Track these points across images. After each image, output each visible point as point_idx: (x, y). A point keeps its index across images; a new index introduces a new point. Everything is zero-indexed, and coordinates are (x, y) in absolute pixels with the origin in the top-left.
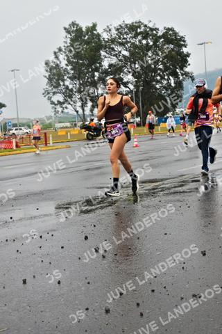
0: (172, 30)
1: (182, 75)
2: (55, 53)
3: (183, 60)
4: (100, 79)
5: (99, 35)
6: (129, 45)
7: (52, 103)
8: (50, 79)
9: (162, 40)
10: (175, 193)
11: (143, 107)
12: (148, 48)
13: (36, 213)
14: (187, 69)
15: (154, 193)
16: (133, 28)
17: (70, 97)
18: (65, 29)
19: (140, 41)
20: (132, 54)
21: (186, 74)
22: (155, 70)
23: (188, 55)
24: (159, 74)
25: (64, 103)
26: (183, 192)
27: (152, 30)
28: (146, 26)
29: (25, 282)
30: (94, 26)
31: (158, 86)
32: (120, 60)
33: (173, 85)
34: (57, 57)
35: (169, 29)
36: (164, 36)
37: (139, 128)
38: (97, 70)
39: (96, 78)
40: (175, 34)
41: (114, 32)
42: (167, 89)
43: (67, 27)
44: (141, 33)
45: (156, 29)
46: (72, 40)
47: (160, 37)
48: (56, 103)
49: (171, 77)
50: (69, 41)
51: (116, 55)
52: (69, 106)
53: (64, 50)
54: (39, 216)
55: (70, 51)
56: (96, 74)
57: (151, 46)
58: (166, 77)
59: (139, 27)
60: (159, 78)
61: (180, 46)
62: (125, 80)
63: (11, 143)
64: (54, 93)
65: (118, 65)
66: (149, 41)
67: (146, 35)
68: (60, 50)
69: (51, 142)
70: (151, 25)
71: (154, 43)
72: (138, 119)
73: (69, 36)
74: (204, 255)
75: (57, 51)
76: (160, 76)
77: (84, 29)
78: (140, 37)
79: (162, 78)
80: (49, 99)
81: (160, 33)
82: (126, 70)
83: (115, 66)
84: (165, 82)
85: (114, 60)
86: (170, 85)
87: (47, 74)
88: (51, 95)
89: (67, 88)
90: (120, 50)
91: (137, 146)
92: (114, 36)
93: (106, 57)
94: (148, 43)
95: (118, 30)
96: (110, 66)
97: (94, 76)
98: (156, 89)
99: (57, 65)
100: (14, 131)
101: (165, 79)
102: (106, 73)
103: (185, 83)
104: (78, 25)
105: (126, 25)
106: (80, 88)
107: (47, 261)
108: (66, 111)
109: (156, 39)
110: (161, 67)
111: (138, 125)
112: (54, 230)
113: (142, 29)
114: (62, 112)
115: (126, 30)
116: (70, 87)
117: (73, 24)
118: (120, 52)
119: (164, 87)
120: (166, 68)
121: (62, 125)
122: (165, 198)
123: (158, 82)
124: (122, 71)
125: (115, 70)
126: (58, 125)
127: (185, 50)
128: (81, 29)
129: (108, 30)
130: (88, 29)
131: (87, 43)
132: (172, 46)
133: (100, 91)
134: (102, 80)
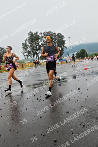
0: (60, 33)
1: (63, 47)
2: (25, 40)
3: (63, 42)
4: (39, 48)
5: (38, 35)
7: (24, 55)
8: (24, 48)
14: (65, 45)
16: (48, 33)
17: (30, 53)
21: (64, 46)
23: (65, 41)
25: (28, 55)
26: (64, 81)
28: (52, 32)
29: (16, 109)
30: (37, 33)
32: (45, 43)
33: (60, 50)
34: (26, 42)
35: (59, 33)
36: (58, 35)
38: (38, 45)
40: (61, 35)
41: (43, 34)
43: (29, 33)
45: (55, 33)
47: (56, 36)
49: (60, 47)
50: (29, 37)
51: (43, 41)
52: (29, 56)
55: (30, 40)
56: (38, 47)
59: (50, 33)
61: (63, 38)
64: (25, 52)
67: (52, 35)
68: (27, 40)
69: (24, 67)
71: (55, 37)
73: (29, 35)
74: (70, 100)
77: (34, 34)
80: (24, 54)
81: (56, 35)
85: (43, 43)
87: (23, 47)
88: (24, 53)
89: (29, 51)
90: (44, 39)
93: (40, 42)
94: (53, 37)
95: (43, 33)
96: (42, 44)
99: (26, 44)
102: (41, 46)
103: (64, 49)
105: (46, 32)
106: (33, 51)
108: (28, 58)
109: (55, 36)
110: (57, 44)
114: (27, 58)
116: (30, 50)
117: (31, 32)
120: (58, 45)
121: (27, 62)
126: (26, 62)
127: (64, 39)
128: (33, 33)
129: (41, 34)
130: (35, 34)
131: (35, 37)
132: (60, 38)
133: (39, 52)
134: (39, 49)
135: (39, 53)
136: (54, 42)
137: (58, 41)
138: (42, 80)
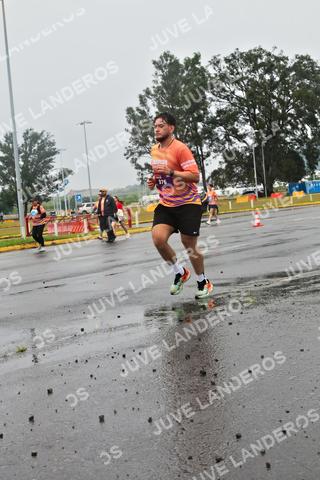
0: (307, 58)
2: (141, 97)
4: (205, 131)
5: (203, 70)
6: (246, 82)
7: (138, 167)
8: (134, 133)
9: (294, 73)
10: (314, 291)
11: (267, 169)
12: (273, 85)
13: (117, 322)
15: (285, 291)
16: (250, 58)
18: (154, 63)
19: (261, 77)
20: (250, 95)
22: (284, 117)
24: (289, 122)
27: (278, 59)
28: (269, 54)
29: (102, 419)
30: (197, 57)
31: (288, 139)
32: (233, 104)
33: (310, 137)
34: (143, 101)
35: (302, 58)
36: (295, 67)
37: (263, 200)
38: (200, 118)
39: (199, 130)
40: (312, 64)
41: (223, 65)
42: (301, 144)
43: (157, 59)
44: (262, 64)
45: (285, 59)
46: (164, 77)
47: (290, 70)
48: (143, 166)
49: (306, 126)
50: (160, 79)
51: (227, 97)
53: (153, 92)
54: (122, 327)
55: (162, 93)
56: (200, 124)
57: (277, 82)
58: (300, 126)
59: (260, 57)
60: (289, 127)
61: (319, 81)
62: (241, 132)
63: (81, 224)
64: (141, 153)
65: (230, 110)
66: (275, 76)
67: (269, 67)
68: (148, 92)
69: (137, 222)
70: (276, 53)
71: (282, 79)
72: (260, 187)
73: (160, 72)
75: (143, 94)
76: (291, 124)
77: (182, 62)
78: (261, 71)
79: (295, 127)
80: (134, 161)
81: (290, 64)
82: (241, 118)
83: (225, 112)
84: (299, 133)
85: (224, 105)
86: (306, 137)
87: (130, 127)
88: (135, 155)
90: (232, 89)
91: (259, 225)
92: (223, 70)
93: (212, 100)
94: (272, 79)
95: (227, 60)
96: (219, 112)
97: (196, 128)
98: (286, 143)
99: (143, 113)
100: (85, 208)
101: (298, 129)
102: (214, 122)
104: (172, 57)
105: (241, 54)
107: (132, 390)
109: (284, 73)
110: (292, 111)
111: (261, 195)
112: (143, 347)
113: (265, 58)
115: (241, 61)
117: (166, 55)
118: (233, 93)
119: (298, 140)
120: (300, 113)
121: (152, 197)
122: (300, 298)
123: (287, 133)
124: (236, 120)
125: (227, 118)
126: (146, 198)
128: (177, 62)
129: (216, 63)
130: (188, 62)
131: (186, 81)
132: (307, 82)
133: (205, 149)
134: (209, 134)
135: (208, 155)
136: (279, 100)
137: (298, 96)
138: (222, 285)
